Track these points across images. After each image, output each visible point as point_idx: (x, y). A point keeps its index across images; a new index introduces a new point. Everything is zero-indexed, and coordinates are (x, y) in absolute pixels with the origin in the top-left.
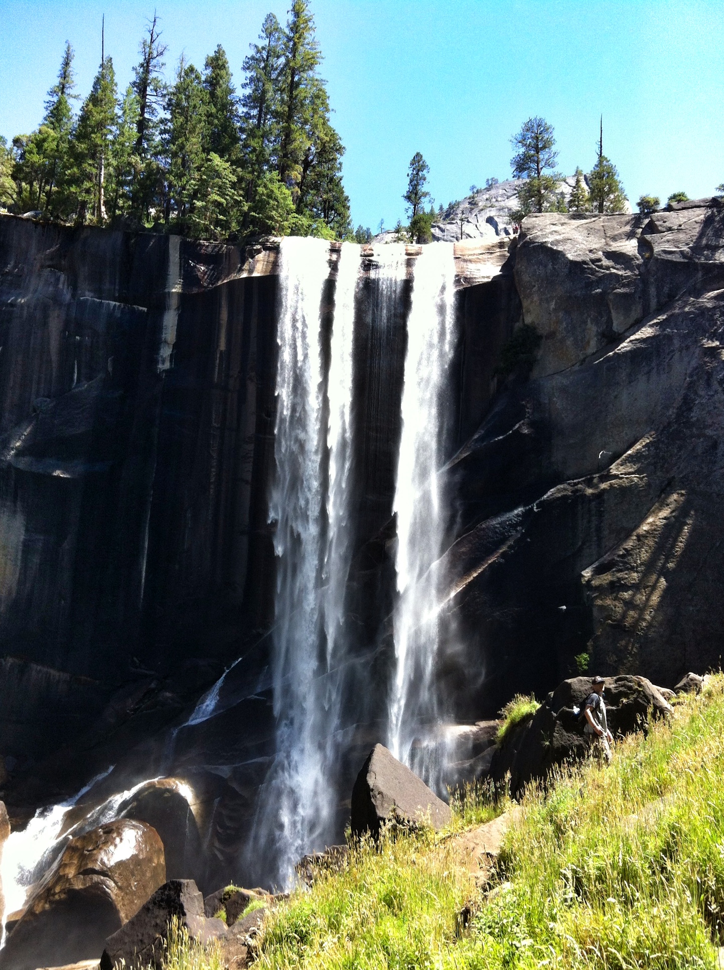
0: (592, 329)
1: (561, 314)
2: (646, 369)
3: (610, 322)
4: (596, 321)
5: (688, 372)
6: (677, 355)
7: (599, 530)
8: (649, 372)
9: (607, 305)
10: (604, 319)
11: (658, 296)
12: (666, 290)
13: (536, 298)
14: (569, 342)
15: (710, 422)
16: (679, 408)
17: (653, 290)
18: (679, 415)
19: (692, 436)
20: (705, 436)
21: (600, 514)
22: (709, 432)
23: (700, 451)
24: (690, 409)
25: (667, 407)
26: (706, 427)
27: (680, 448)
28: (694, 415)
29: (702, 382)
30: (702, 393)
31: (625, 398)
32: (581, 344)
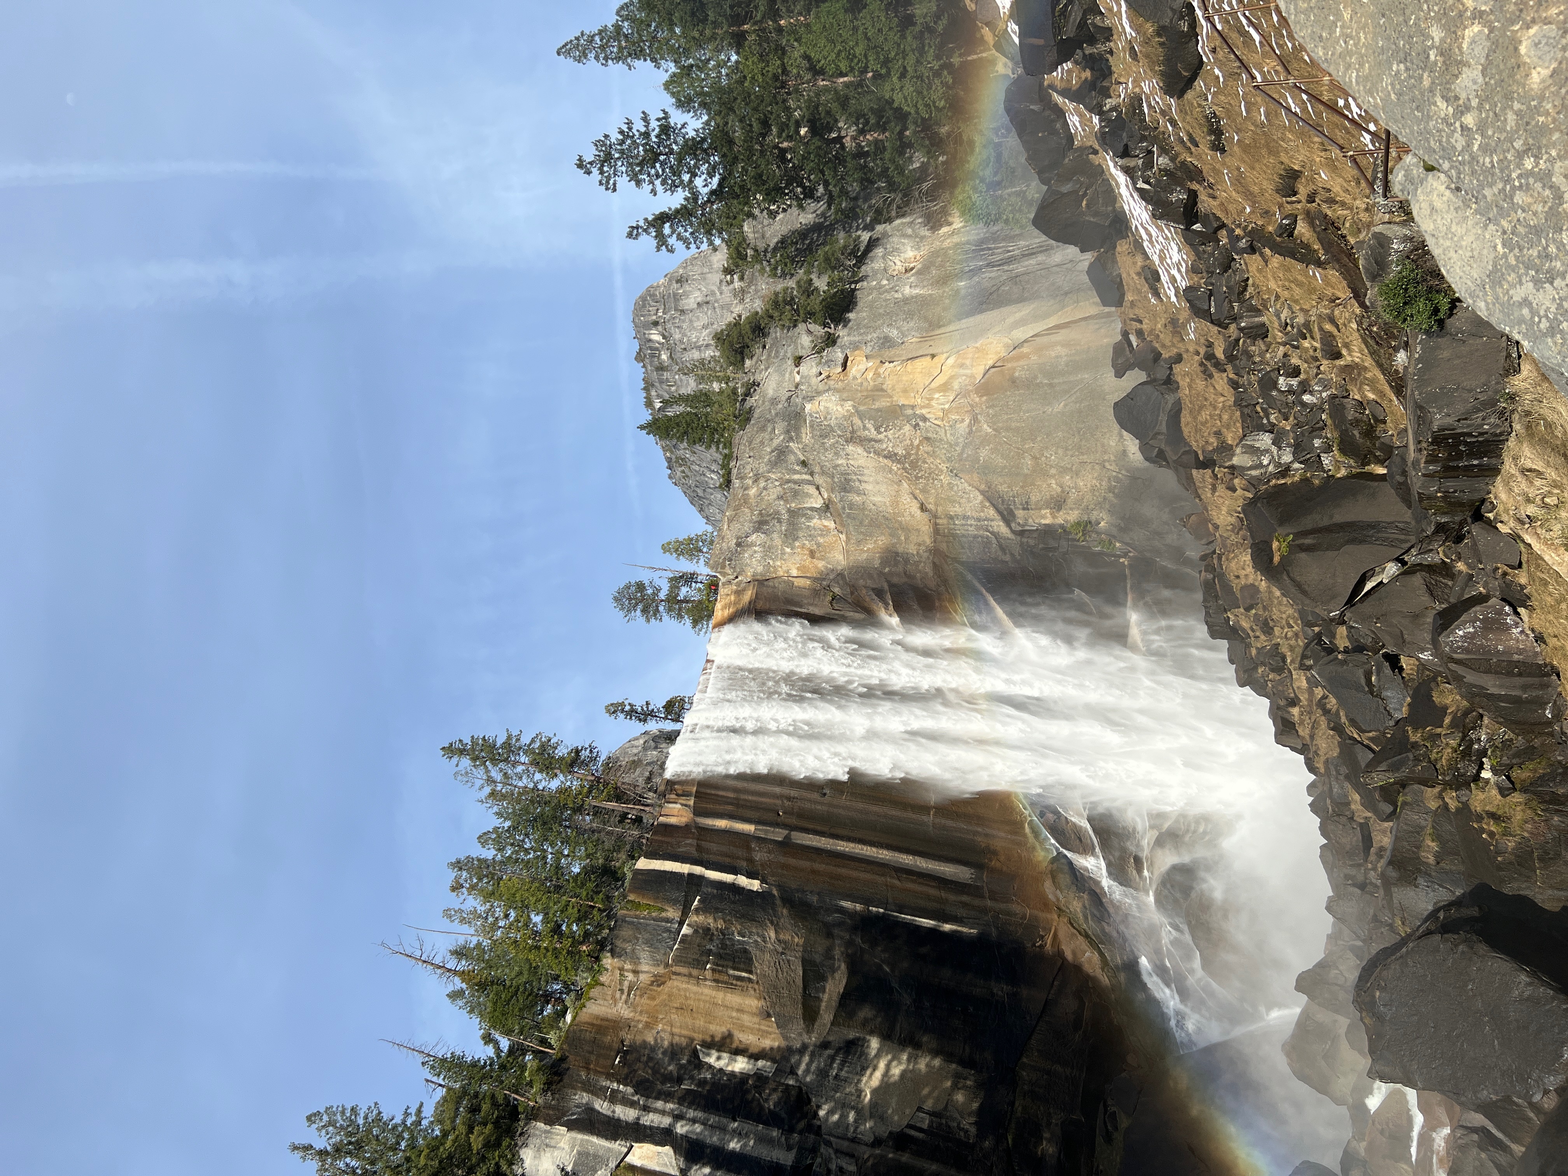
0: (816, 522)
1: (797, 544)
2: (857, 483)
3: (812, 509)
4: (810, 518)
5: (865, 454)
6: (852, 462)
7: (979, 520)
8: (860, 481)
9: (799, 509)
10: (809, 512)
11: (801, 473)
12: (798, 468)
13: (778, 563)
14: (821, 540)
15: (908, 442)
16: (893, 462)
17: (796, 477)
18: (899, 462)
19: (917, 454)
20: (918, 446)
21: (965, 518)
22: (916, 442)
23: (930, 449)
24: (896, 454)
25: (891, 470)
26: (912, 444)
27: (925, 462)
28: (900, 451)
29: (876, 445)
30: (885, 446)
31: (877, 499)
32: (825, 531)
